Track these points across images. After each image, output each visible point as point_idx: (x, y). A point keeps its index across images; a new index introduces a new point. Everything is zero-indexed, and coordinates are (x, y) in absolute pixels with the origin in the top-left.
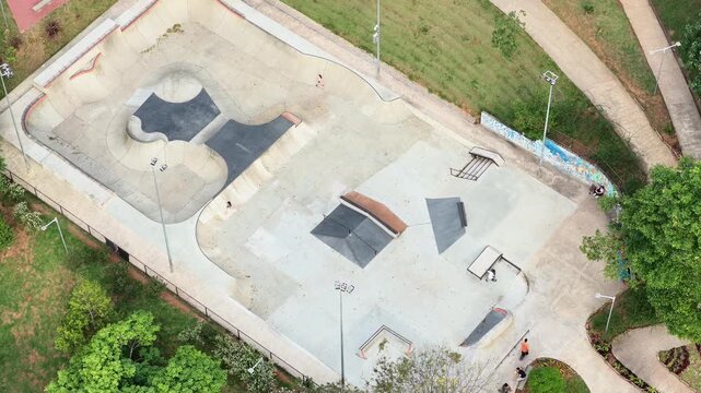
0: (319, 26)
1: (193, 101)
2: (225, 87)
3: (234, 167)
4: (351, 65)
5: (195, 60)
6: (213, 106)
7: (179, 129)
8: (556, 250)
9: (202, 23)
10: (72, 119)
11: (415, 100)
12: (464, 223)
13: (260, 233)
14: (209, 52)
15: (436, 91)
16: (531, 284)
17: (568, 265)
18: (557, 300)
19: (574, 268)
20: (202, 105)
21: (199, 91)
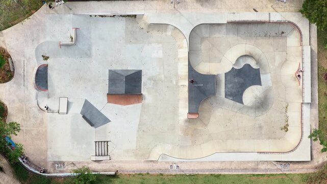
0: (223, 173)
1: (242, 95)
2: (237, 114)
3: (193, 73)
4: (191, 162)
5: (262, 118)
6: (231, 98)
7: (234, 76)
8: (41, 131)
9: (278, 140)
10: (284, 49)
11: (150, 164)
12: (84, 117)
13: (160, 54)
14: (261, 127)
15: (145, 174)
16: (39, 109)
17: (31, 128)
18: (24, 109)
19: (29, 129)
20: (236, 96)
21: (244, 102)
